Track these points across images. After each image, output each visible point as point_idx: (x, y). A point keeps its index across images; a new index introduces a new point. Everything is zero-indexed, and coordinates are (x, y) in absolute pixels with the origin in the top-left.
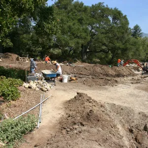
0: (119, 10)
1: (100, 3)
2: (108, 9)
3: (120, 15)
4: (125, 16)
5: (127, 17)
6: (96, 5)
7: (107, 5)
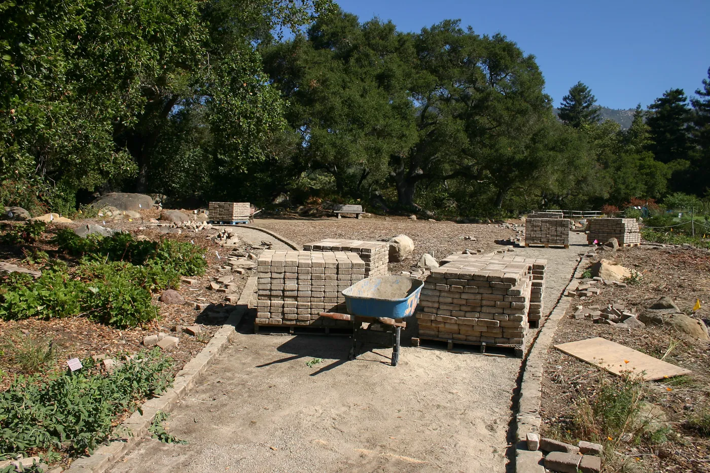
0: (508, 40)
1: (447, 23)
2: (473, 39)
3: (511, 56)
4: (531, 58)
5: (537, 61)
6: (433, 28)
7: (470, 28)
